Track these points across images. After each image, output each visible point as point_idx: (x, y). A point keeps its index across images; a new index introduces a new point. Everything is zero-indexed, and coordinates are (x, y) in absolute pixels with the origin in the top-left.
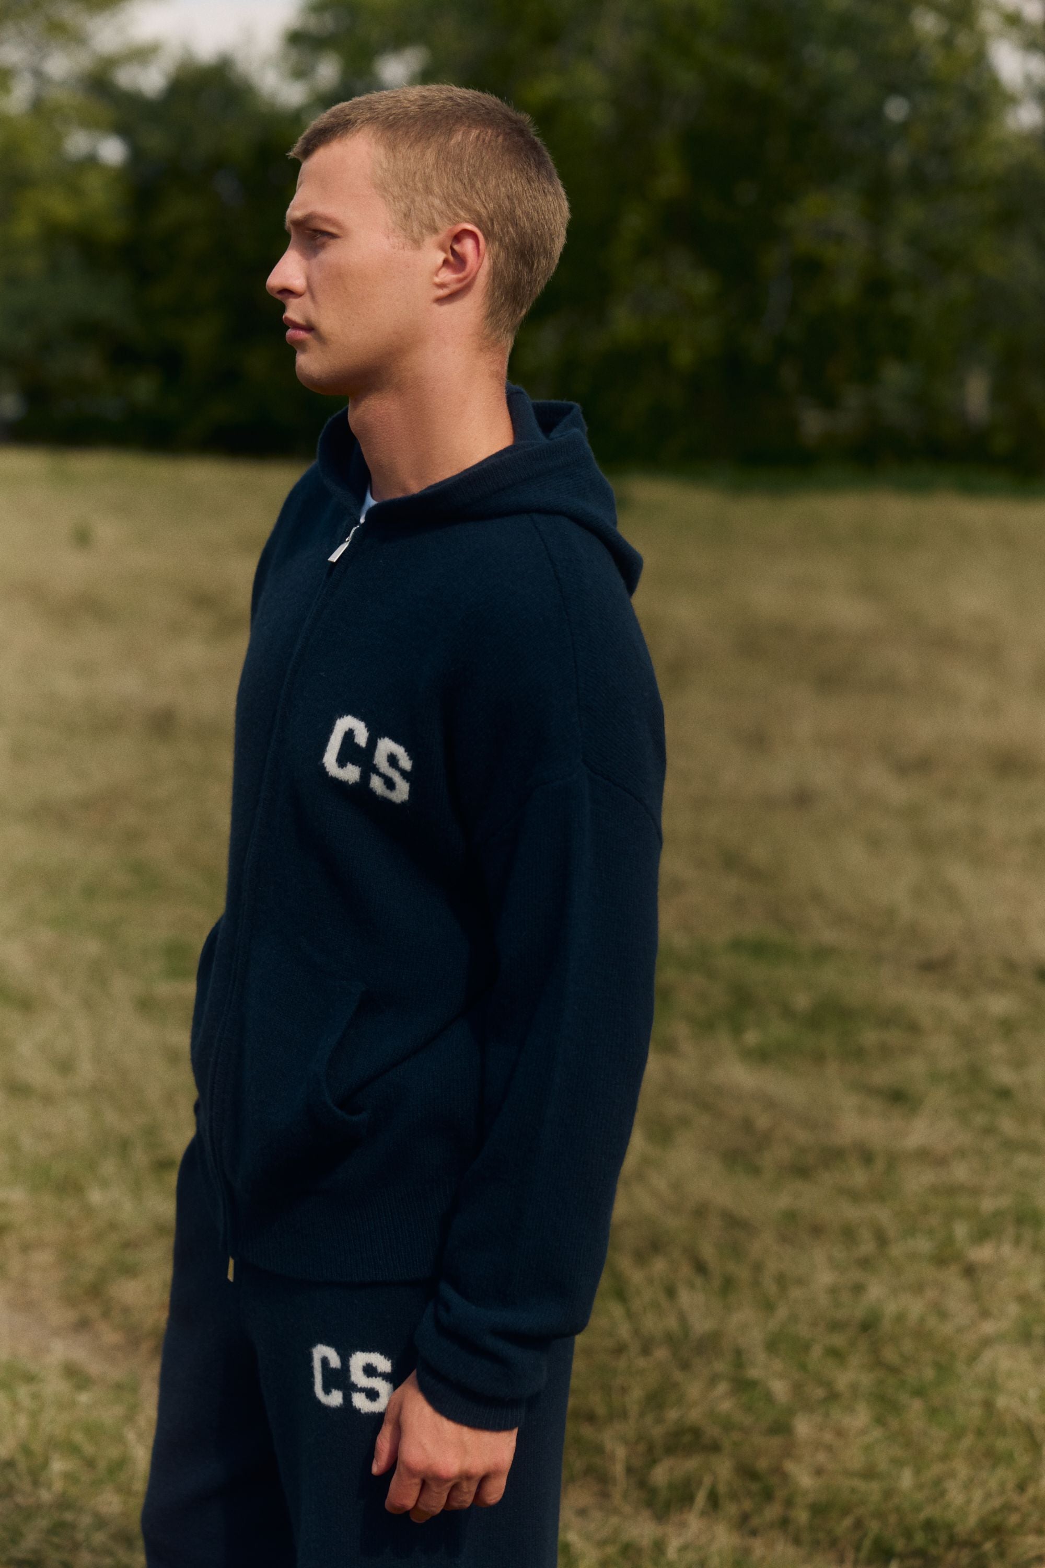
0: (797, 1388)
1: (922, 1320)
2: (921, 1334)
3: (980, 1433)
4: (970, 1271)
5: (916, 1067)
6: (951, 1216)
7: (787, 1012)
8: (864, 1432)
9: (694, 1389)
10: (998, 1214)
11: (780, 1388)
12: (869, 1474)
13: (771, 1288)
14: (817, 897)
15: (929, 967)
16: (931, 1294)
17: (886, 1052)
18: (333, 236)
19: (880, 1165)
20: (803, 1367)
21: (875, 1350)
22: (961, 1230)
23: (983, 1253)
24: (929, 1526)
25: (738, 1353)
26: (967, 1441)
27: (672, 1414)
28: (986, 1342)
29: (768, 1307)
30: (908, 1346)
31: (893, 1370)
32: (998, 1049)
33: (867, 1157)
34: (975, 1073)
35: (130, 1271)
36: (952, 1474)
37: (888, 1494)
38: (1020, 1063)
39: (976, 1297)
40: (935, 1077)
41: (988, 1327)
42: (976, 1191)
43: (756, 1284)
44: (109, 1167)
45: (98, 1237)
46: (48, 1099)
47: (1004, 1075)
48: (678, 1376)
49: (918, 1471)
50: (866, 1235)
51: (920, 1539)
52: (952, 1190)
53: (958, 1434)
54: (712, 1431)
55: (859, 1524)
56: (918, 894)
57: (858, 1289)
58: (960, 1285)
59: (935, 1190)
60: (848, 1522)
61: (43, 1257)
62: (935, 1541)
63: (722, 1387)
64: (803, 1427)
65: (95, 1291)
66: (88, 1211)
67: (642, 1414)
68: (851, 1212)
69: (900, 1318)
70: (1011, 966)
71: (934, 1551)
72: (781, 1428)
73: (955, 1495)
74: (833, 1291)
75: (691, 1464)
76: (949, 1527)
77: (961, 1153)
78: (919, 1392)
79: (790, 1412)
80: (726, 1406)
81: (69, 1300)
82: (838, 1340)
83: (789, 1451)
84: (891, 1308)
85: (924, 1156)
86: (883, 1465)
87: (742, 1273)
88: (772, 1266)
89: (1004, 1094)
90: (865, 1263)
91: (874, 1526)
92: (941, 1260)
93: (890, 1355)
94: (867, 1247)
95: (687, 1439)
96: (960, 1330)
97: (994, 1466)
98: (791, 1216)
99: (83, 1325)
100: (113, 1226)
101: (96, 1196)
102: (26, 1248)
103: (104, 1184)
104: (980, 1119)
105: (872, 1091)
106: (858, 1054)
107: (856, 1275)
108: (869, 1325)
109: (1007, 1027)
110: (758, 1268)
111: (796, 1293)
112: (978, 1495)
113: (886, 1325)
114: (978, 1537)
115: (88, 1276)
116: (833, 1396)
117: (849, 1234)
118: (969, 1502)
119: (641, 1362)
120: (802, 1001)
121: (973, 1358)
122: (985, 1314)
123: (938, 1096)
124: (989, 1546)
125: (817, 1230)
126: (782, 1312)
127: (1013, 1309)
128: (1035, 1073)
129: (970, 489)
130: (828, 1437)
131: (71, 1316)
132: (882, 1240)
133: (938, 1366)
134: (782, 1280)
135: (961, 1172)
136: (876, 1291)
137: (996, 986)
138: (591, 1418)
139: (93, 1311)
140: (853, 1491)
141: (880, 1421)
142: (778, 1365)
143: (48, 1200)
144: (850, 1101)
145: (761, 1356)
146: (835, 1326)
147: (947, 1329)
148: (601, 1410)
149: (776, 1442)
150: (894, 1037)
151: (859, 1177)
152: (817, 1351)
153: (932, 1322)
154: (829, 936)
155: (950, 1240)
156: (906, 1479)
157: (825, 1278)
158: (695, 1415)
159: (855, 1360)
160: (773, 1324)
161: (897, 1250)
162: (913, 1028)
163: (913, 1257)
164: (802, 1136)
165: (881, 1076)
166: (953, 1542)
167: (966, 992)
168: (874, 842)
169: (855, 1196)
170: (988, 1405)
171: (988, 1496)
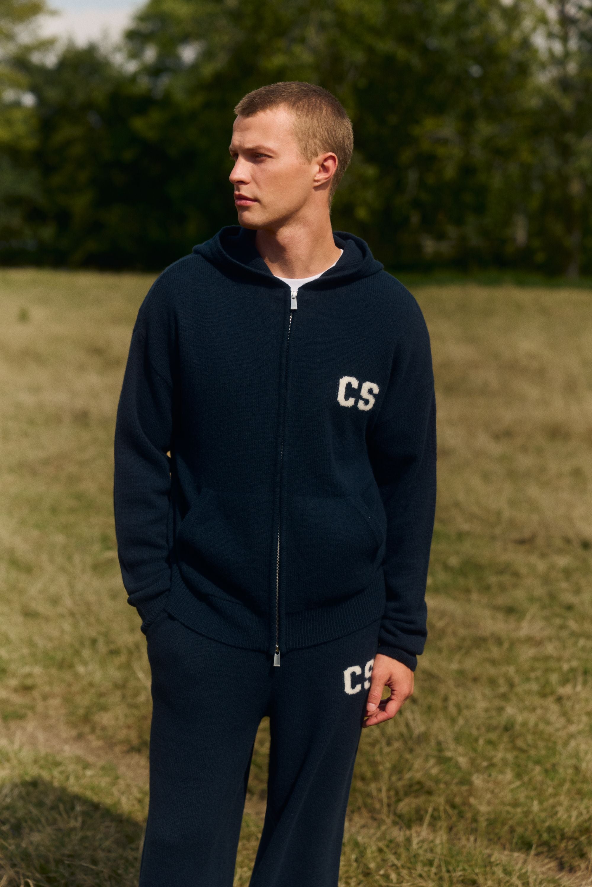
0: (472, 761)
1: (536, 725)
2: (537, 733)
3: (573, 782)
4: (559, 700)
5: (519, 594)
6: (547, 671)
7: (446, 568)
8: (510, 783)
9: (418, 763)
10: (573, 670)
11: (463, 761)
12: (515, 804)
13: (453, 710)
14: (457, 505)
15: (522, 542)
16: (539, 712)
17: (503, 588)
18: (270, 157)
19: (506, 645)
20: (475, 750)
21: (512, 740)
22: (554, 678)
23: (566, 690)
24: (550, 830)
25: (439, 743)
26: (567, 786)
27: (407, 776)
28: (572, 736)
29: (453, 721)
30: (529, 737)
31: (522, 751)
32: (564, 585)
33: (499, 642)
34: (552, 597)
35: (104, 708)
36: (560, 804)
37: (527, 813)
38: (578, 591)
39: (564, 714)
40: (532, 599)
41: (573, 728)
42: (559, 659)
43: (445, 708)
44: (86, 653)
45: (84, 691)
46: (47, 619)
47: (569, 598)
48: (408, 756)
49: (541, 803)
50: (501, 681)
51: (545, 836)
52: (547, 658)
53: (561, 784)
54: (429, 784)
55: (512, 830)
56: (512, 503)
57: (500, 710)
58: (554, 708)
59: (535, 659)
60: (506, 828)
61: (55, 702)
62: (554, 837)
63: (432, 762)
64: (478, 780)
65: (86, 719)
66: (77, 676)
67: (390, 776)
68: (492, 671)
69: (524, 724)
70: (568, 541)
71: (553, 843)
72: (465, 781)
73: (562, 813)
74: (487, 710)
75: (420, 801)
76: (562, 830)
77: (550, 639)
78: (538, 762)
79: (470, 774)
80: (434, 771)
81: (72, 725)
82: (493, 736)
83: (471, 792)
84: (520, 719)
85: (530, 641)
86: (522, 799)
87: (438, 702)
88: (453, 699)
89: (570, 608)
90: (504, 697)
91: (520, 830)
92: (543, 695)
93: (520, 743)
94: (503, 689)
95: (415, 788)
96: (557, 730)
97: (582, 799)
98: (461, 673)
99: (80, 737)
100: (91, 685)
101: (81, 669)
102: (45, 697)
103: (85, 663)
104: (558, 621)
105: (496, 608)
106: (487, 588)
107: (497, 703)
108: (508, 728)
109: (567, 573)
110: (446, 699)
111: (466, 712)
112: (574, 814)
113: (517, 727)
114: (577, 834)
115: (81, 712)
116: (492, 765)
117: (492, 682)
118: (570, 817)
119: (386, 750)
120: (454, 561)
121: (566, 744)
122: (569, 721)
123: (534, 609)
124: (583, 838)
125: (475, 680)
126: (461, 721)
127: (585, 719)
128: (586, 597)
129: (521, 284)
130: (491, 785)
131: (74, 733)
132: (512, 685)
133: (548, 748)
134: (458, 706)
135: (550, 649)
136: (510, 710)
137: (560, 551)
138: (363, 779)
139: (86, 729)
140: (508, 812)
141: (519, 776)
142: (460, 749)
143: (54, 671)
144: (487, 613)
145: (452, 746)
146: (490, 729)
147: (550, 729)
148: (369, 774)
149: (465, 788)
150: (506, 578)
151: (495, 652)
152: (481, 742)
153: (541, 726)
154: (465, 527)
155: (547, 683)
156: (536, 806)
157: (481, 705)
158: (419, 776)
159: (502, 747)
160: (457, 728)
161: (519, 689)
162: (516, 574)
163: (529, 693)
164: (462, 632)
165: (501, 600)
166: (563, 837)
167: (543, 556)
168: (486, 477)
169: (494, 662)
170: (577, 769)
171: (581, 814)
